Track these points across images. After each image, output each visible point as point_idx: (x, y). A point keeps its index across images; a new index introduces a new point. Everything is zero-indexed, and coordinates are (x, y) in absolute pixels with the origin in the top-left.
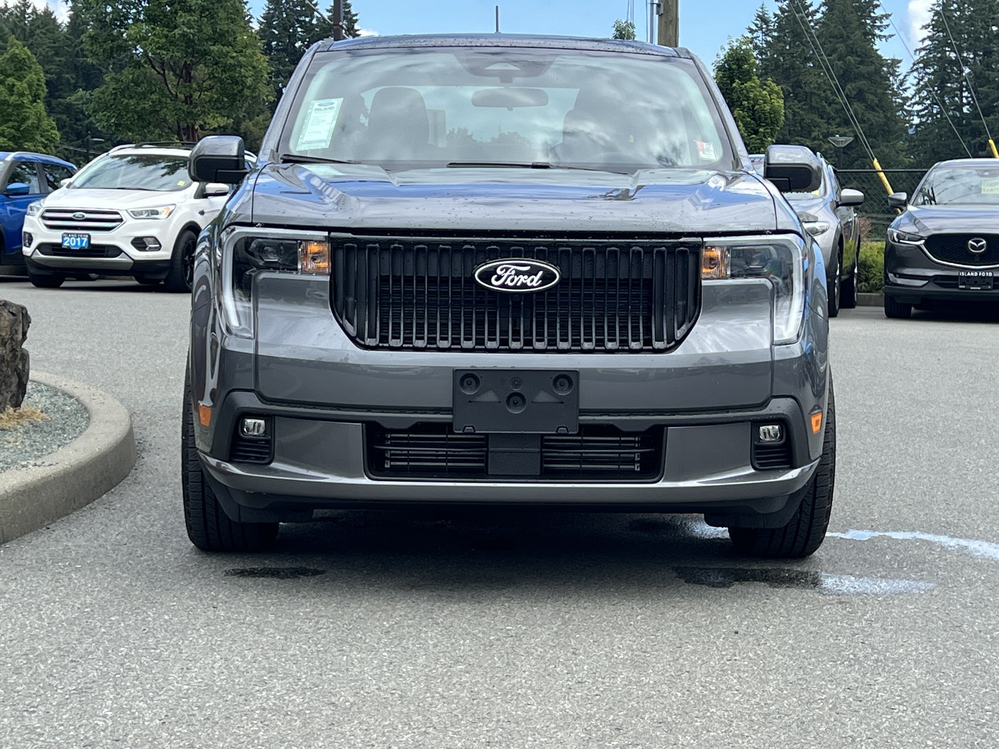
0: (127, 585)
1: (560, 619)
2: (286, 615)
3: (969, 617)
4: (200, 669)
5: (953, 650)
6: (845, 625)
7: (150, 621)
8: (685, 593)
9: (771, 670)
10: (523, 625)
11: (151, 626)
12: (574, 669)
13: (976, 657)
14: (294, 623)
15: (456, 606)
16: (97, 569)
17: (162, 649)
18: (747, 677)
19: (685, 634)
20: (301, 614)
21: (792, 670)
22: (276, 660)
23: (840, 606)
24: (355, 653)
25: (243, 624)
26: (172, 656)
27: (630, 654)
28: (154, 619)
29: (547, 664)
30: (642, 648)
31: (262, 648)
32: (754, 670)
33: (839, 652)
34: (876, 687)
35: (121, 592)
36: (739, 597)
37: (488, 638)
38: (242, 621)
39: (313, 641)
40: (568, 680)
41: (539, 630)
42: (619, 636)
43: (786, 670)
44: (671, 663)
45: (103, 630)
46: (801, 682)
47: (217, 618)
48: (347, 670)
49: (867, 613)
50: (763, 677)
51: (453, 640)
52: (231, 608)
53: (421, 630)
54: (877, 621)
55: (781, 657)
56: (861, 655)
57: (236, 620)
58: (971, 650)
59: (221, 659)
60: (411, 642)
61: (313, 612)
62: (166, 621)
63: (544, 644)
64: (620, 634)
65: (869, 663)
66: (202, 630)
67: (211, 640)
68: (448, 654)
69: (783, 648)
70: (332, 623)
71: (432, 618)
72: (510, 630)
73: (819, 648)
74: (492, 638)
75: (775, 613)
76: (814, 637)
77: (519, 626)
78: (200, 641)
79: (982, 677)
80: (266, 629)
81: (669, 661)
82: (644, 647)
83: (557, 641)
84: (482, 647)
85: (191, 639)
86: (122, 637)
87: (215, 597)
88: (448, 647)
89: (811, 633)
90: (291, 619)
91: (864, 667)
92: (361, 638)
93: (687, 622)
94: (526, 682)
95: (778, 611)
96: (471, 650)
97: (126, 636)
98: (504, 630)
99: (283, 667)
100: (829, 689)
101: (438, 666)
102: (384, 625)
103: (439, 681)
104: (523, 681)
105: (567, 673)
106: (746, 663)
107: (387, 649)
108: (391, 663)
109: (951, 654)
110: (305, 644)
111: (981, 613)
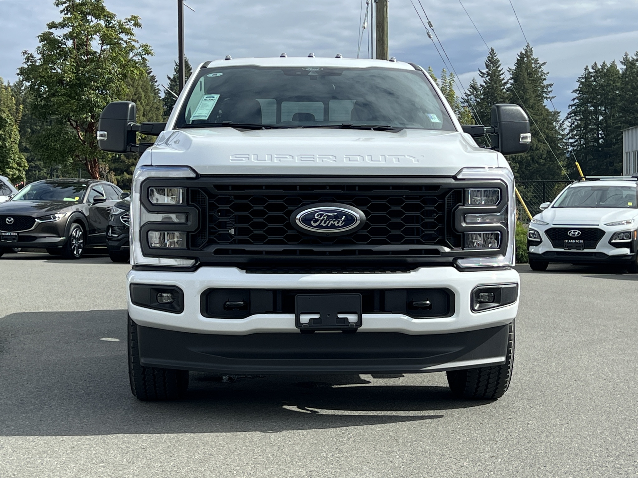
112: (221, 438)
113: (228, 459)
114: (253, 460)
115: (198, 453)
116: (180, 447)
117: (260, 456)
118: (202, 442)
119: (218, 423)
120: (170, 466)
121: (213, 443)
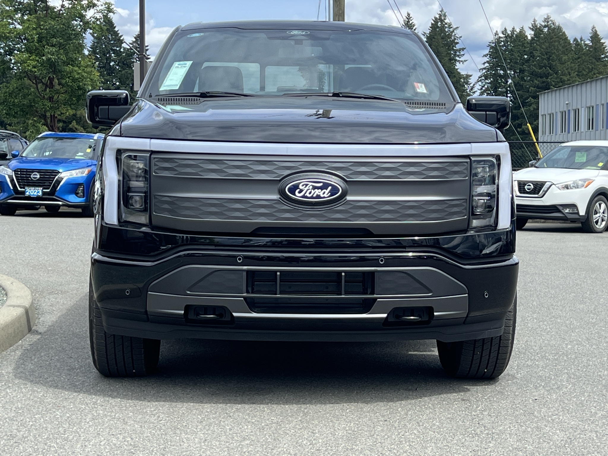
0: (41, 396)
1: (302, 412)
2: (140, 413)
3: (537, 408)
4: (93, 446)
5: (531, 427)
6: (467, 413)
7: (58, 418)
8: (373, 396)
9: (428, 441)
10: (281, 416)
11: (59, 421)
12: (314, 442)
13: (544, 431)
14: (145, 417)
15: (240, 405)
16: (22, 386)
17: (68, 434)
18: (414, 445)
19: (376, 420)
20: (148, 412)
21: (440, 440)
22: (137, 440)
23: (464, 402)
24: (184, 435)
25: (115, 418)
26: (75, 439)
27: (345, 433)
28: (61, 416)
29: (298, 439)
30: (352, 429)
31: (128, 433)
32: (417, 441)
33: (466, 430)
34: (489, 450)
35: (39, 400)
36: (405, 398)
37: (261, 424)
38: (113, 417)
39: (158, 428)
40: (311, 449)
41: (290, 419)
42: (337, 422)
43: (437, 440)
44: (370, 438)
45: (31, 423)
46: (446, 448)
47: (98, 415)
48: (181, 445)
49: (479, 406)
50: (424, 445)
51: (241, 426)
52: (106, 409)
53: (221, 421)
54: (485, 410)
55: (432, 433)
56: (478, 431)
57: (110, 416)
58: (541, 427)
59: (104, 439)
60: (216, 427)
61: (155, 411)
62: (68, 417)
63: (294, 428)
64: (338, 421)
65: (483, 435)
66: (90, 422)
67: (97, 429)
68: (238, 435)
69: (433, 428)
70: (168, 417)
71: (227, 413)
72: (273, 419)
73: (454, 427)
74: (263, 424)
75: (426, 406)
76: (451, 421)
77: (278, 417)
78: (90, 429)
79: (548, 443)
80: (128, 421)
81: (368, 436)
82: (353, 429)
83: (302, 426)
84: (258, 430)
85: (85, 428)
86: (43, 427)
87: (95, 402)
88: (238, 430)
89: (448, 418)
90: (143, 415)
91: (481, 438)
92: (186, 426)
93: (376, 413)
94: (286, 450)
95: (428, 405)
96: (252, 432)
97: (46, 427)
98: (270, 420)
99: (141, 444)
100: (462, 451)
101: (233, 442)
102: (198, 418)
103: (235, 450)
104: (285, 450)
105: (310, 445)
106: (413, 437)
107: (202, 432)
108: (206, 440)
109: (529, 429)
110: (153, 430)
111: (544, 406)
112: (348, 411)
113: (375, 436)
114: (402, 437)
115: (339, 429)
116: (313, 422)
117: (406, 433)
118: (332, 415)
119: (330, 394)
120: (320, 444)
121: (344, 417)
